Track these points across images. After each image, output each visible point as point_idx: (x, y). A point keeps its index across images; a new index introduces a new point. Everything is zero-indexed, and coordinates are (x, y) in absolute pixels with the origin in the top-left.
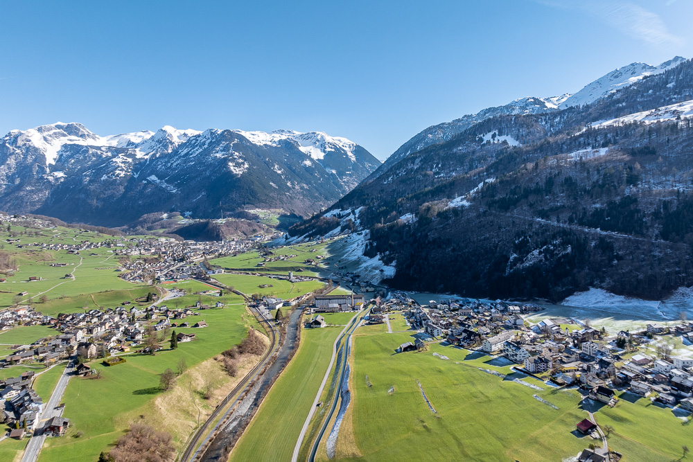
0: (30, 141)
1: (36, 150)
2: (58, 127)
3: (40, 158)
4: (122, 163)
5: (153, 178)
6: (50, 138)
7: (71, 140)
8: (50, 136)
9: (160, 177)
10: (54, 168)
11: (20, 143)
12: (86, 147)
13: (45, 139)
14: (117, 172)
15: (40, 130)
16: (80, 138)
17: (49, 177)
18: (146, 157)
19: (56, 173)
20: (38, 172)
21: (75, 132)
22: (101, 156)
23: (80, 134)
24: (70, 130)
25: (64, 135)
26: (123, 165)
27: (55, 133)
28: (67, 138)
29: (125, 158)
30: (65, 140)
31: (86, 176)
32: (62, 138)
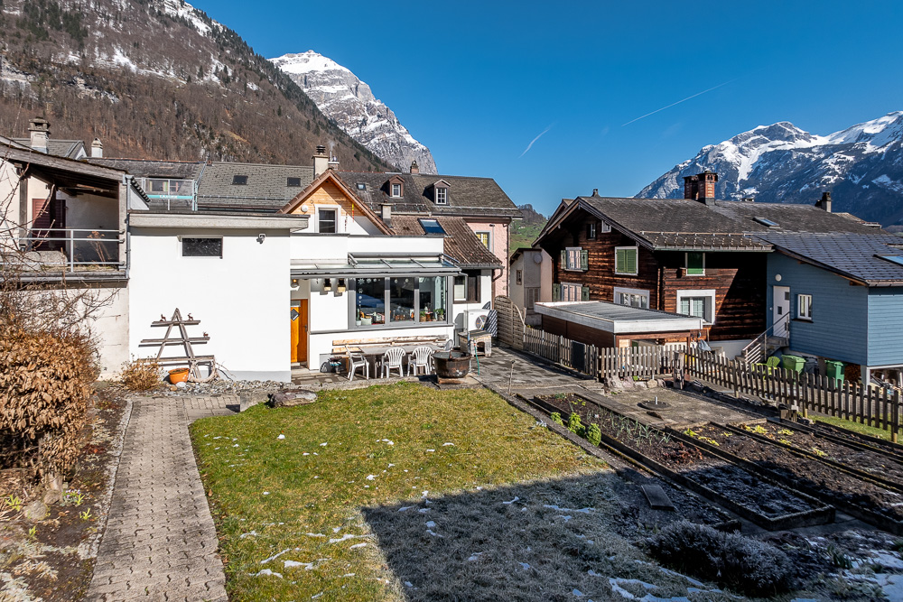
0: (722, 155)
1: (728, 164)
2: (758, 132)
3: (731, 170)
4: (835, 164)
5: (884, 179)
6: (746, 148)
7: (772, 147)
8: (747, 145)
9: (894, 177)
10: (745, 185)
11: (711, 160)
12: (790, 151)
13: (741, 151)
14: (826, 177)
15: (735, 141)
16: (786, 142)
17: (738, 196)
18: (879, 151)
19: (746, 191)
20: (726, 191)
21: (779, 135)
22: (809, 160)
23: (786, 136)
24: (774, 133)
25: (765, 142)
26: (836, 167)
27: (753, 141)
28: (768, 144)
29: (843, 156)
30: (766, 148)
31: (782, 189)
32: (762, 146)
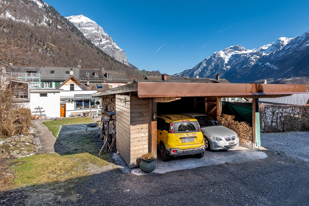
0: (220, 55)
1: (221, 58)
2: (231, 48)
3: (222, 60)
4: (254, 59)
5: (268, 64)
6: (227, 53)
7: (235, 53)
8: (227, 52)
9: (271, 63)
10: (227, 65)
11: (216, 56)
12: (240, 54)
13: (226, 54)
14: (251, 63)
15: (224, 51)
16: (239, 51)
17: (224, 68)
18: (267, 55)
19: (227, 67)
20: (221, 67)
21: (237, 49)
22: (246, 57)
23: (239, 49)
24: (236, 48)
25: (233, 51)
26: (254, 60)
27: (229, 51)
28: (234, 52)
29: (256, 56)
30: (233, 53)
31: (238, 66)
32: (232, 52)
